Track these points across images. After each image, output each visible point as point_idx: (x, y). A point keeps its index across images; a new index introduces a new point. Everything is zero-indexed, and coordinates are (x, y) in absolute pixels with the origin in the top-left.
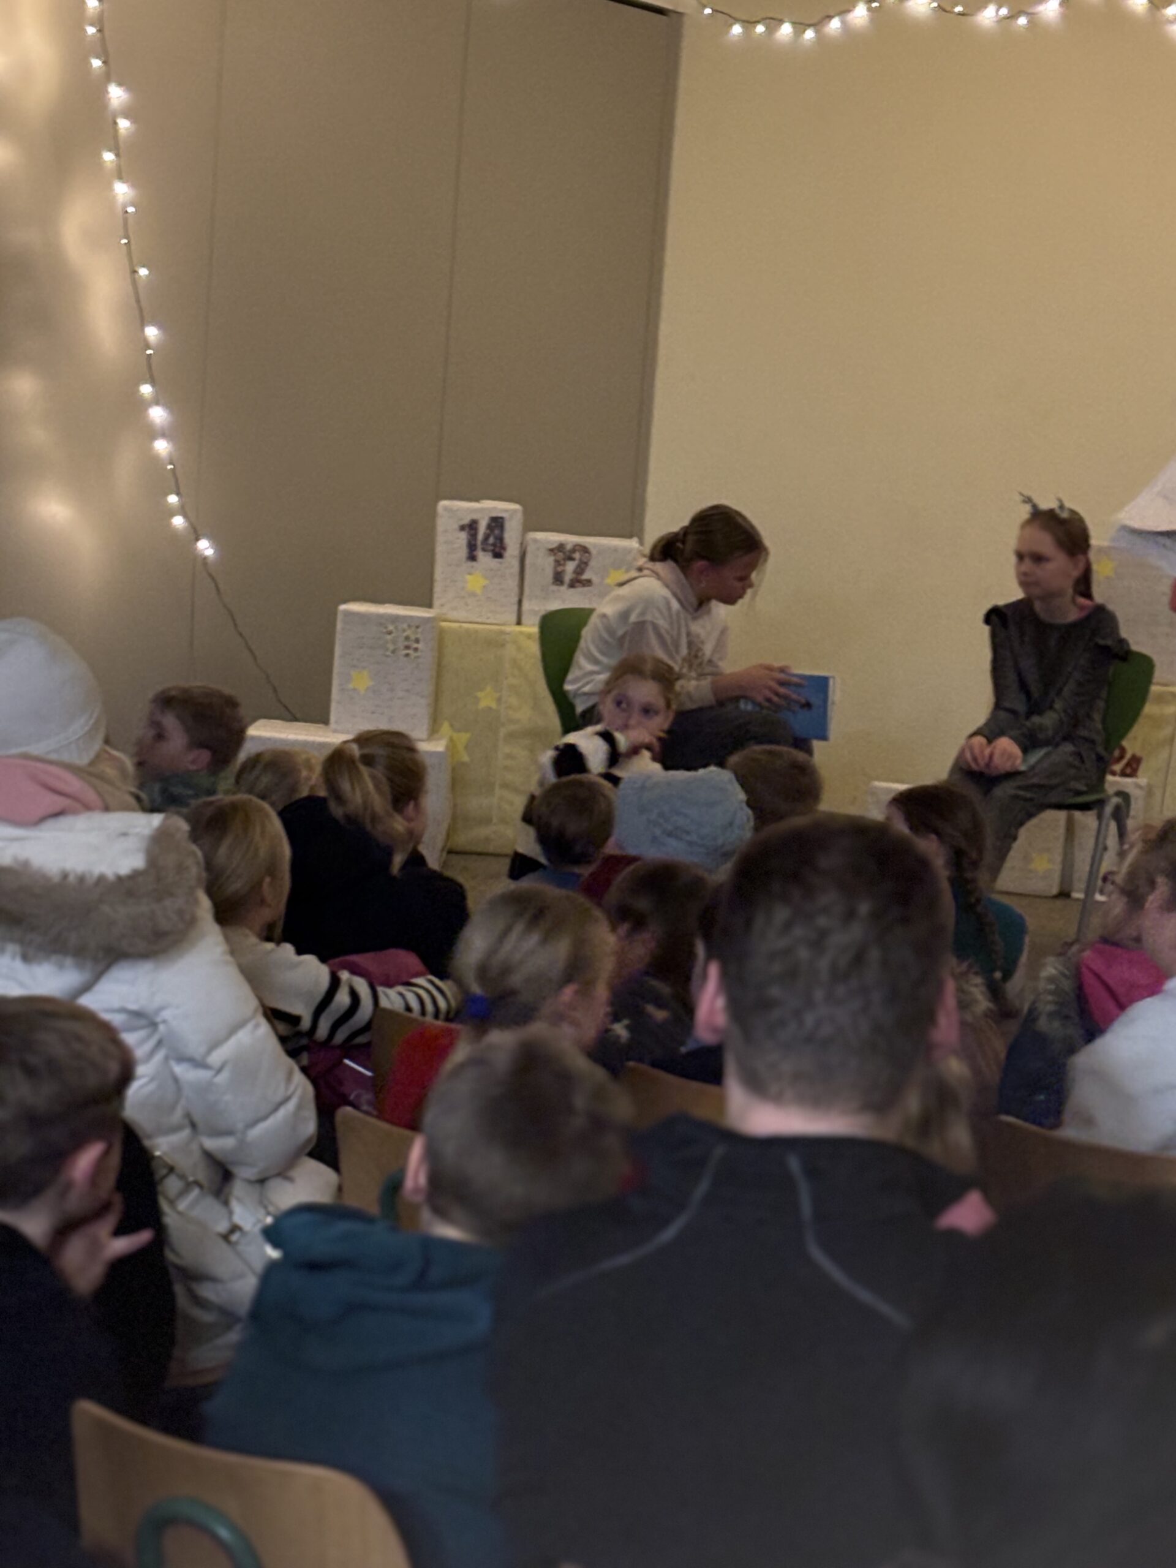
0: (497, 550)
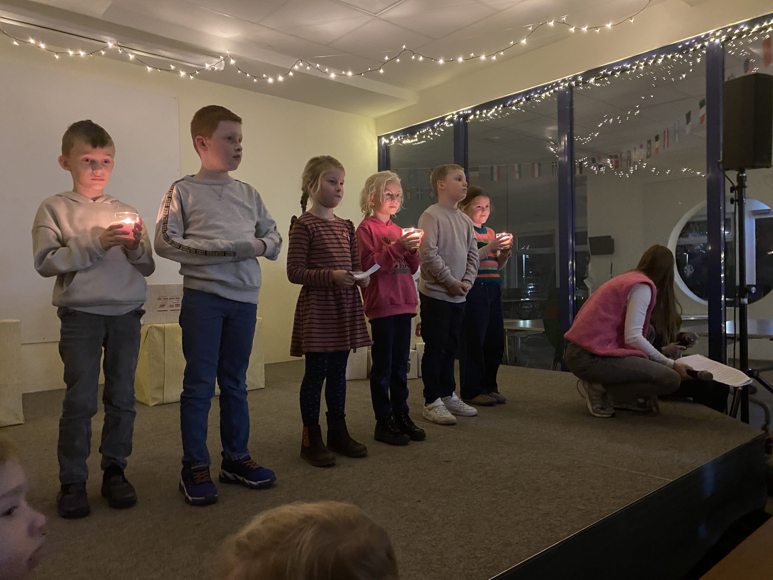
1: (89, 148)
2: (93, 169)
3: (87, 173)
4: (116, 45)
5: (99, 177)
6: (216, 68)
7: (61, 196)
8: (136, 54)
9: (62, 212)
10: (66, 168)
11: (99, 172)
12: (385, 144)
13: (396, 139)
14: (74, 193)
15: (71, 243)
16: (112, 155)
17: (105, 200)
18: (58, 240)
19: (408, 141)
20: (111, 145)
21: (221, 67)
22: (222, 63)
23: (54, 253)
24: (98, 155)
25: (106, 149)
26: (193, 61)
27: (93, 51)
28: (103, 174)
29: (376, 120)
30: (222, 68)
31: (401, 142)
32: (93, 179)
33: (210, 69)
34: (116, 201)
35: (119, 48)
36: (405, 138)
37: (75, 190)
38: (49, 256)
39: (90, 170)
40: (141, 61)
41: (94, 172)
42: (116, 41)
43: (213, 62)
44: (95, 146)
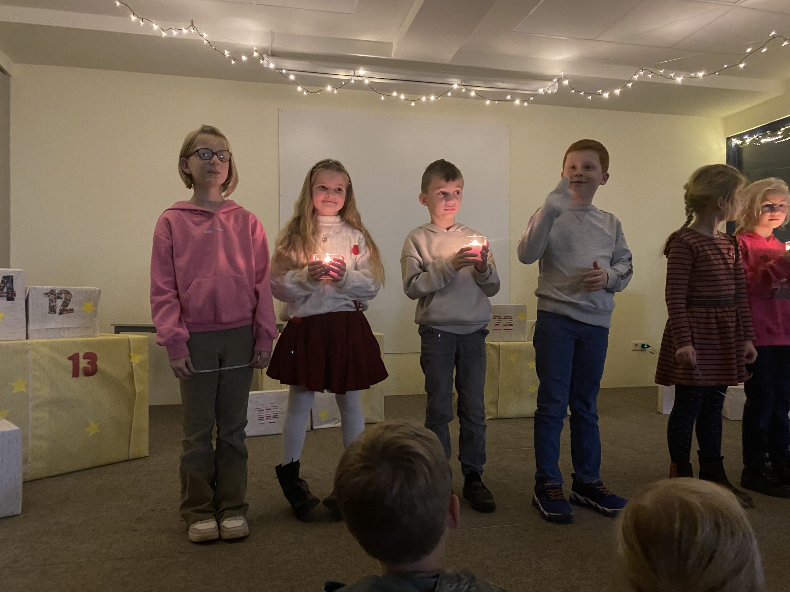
0: (10, 295)
1: (443, 182)
2: (446, 201)
3: (442, 205)
4: (460, 85)
5: (451, 207)
6: (550, 92)
7: (422, 228)
8: (477, 90)
9: (422, 241)
10: (425, 203)
11: (452, 203)
12: (737, 145)
13: (752, 139)
14: (431, 224)
15: (430, 268)
16: (461, 186)
17: (456, 229)
18: (420, 267)
19: (769, 140)
20: (461, 178)
21: (554, 89)
22: (555, 86)
23: (417, 278)
24: (450, 188)
25: (457, 182)
26: (527, 88)
27: (441, 94)
28: (454, 205)
29: (725, 120)
30: (555, 91)
31: (758, 141)
32: (445, 210)
33: (544, 93)
34: (465, 228)
35: (463, 87)
36: (764, 136)
37: (433, 222)
38: (413, 281)
39: (444, 202)
40: (481, 96)
41: (447, 203)
42: (460, 81)
43: (548, 86)
44: (448, 180)
